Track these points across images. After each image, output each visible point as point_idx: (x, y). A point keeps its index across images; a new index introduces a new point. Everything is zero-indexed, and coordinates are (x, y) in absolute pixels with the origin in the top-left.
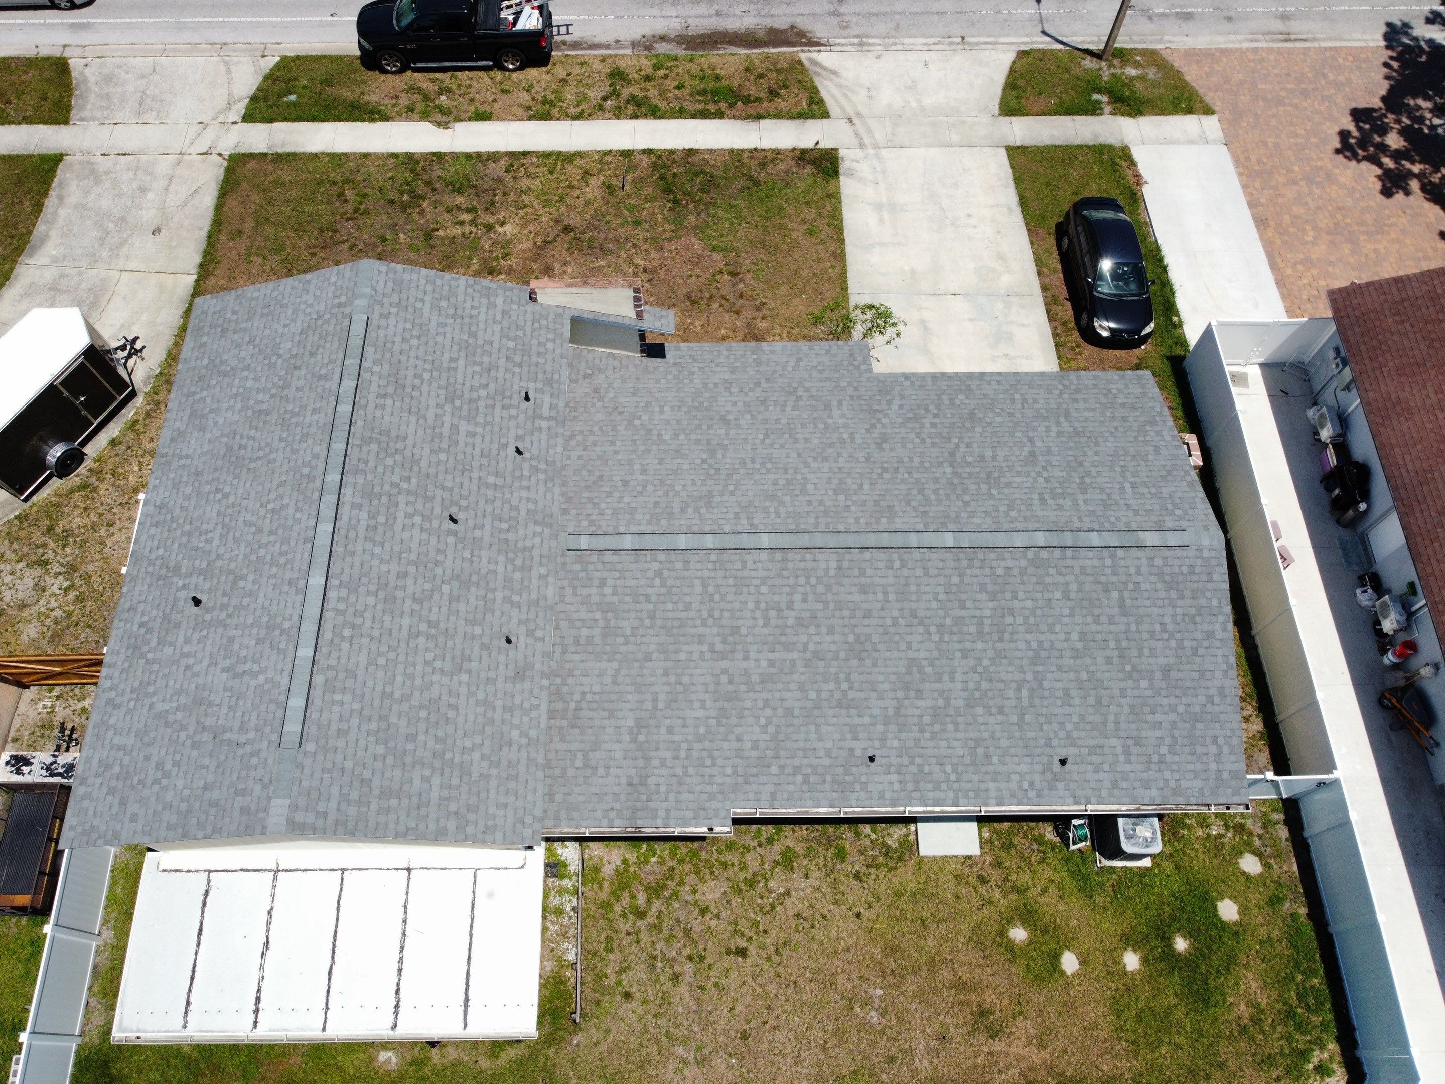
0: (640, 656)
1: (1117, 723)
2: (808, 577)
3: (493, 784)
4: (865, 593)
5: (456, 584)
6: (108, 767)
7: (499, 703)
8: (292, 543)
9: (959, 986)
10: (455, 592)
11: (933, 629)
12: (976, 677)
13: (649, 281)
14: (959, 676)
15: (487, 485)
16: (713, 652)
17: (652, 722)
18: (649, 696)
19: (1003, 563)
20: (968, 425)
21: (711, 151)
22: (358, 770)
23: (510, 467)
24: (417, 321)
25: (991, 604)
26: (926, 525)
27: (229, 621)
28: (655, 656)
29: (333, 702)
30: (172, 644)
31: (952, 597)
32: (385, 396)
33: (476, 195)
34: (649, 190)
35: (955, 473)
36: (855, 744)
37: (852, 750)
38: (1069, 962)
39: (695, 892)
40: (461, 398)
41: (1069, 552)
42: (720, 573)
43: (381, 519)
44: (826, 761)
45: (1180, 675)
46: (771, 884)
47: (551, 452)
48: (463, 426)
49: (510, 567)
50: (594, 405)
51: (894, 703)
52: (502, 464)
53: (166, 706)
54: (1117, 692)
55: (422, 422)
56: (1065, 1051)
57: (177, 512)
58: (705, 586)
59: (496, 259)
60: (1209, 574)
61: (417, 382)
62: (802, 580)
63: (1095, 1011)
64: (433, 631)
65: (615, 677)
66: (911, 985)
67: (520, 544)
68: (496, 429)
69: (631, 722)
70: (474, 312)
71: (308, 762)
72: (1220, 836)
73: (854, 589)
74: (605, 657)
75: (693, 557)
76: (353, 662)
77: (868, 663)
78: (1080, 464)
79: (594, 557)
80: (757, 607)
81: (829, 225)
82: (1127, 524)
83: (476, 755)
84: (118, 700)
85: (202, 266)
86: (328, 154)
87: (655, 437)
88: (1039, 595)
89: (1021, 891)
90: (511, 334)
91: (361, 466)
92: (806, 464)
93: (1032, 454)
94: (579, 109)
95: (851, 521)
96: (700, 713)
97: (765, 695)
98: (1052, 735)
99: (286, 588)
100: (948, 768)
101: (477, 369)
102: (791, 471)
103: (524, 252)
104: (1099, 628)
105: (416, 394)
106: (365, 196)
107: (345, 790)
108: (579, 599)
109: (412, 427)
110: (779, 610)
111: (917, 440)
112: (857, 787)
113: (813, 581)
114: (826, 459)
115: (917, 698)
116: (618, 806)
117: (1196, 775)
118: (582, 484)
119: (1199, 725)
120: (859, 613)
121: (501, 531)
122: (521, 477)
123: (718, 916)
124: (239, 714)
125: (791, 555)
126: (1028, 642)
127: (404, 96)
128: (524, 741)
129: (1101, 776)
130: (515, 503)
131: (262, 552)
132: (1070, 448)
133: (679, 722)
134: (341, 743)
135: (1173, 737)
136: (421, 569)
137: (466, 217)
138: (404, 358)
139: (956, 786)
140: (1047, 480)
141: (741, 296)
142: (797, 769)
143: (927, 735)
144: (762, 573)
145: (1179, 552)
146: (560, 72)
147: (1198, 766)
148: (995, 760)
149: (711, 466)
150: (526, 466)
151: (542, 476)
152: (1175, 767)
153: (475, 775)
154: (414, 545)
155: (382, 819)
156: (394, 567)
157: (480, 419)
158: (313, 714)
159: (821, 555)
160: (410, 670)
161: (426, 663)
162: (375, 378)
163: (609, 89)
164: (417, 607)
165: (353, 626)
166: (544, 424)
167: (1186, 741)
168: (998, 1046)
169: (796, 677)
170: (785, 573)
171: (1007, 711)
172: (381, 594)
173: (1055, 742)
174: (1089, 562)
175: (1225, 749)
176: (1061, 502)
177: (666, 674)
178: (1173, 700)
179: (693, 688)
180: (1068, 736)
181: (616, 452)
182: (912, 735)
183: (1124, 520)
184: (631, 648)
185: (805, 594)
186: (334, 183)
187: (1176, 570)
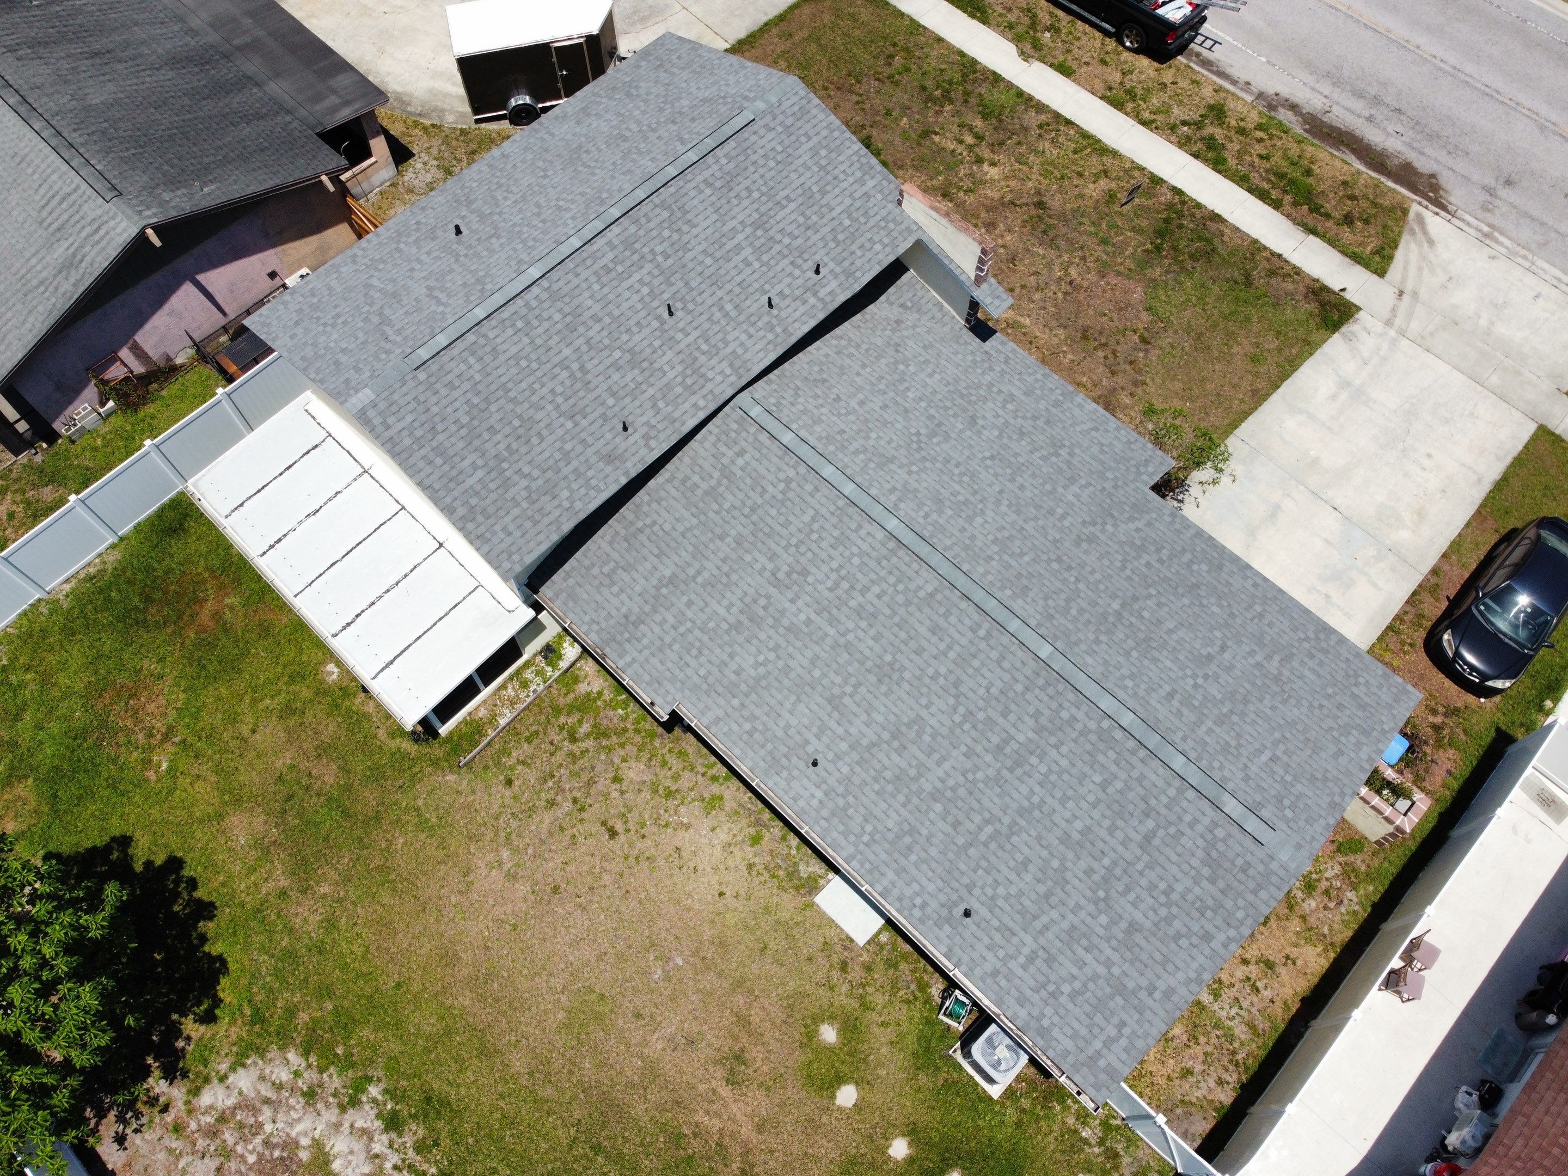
0: (718, 531)
1: (1046, 928)
2: (899, 581)
3: (516, 512)
4: (934, 633)
5: (628, 356)
6: (313, 295)
7: (575, 463)
8: (546, 237)
9: (743, 1020)
10: (621, 362)
11: (961, 710)
12: (961, 780)
13: (1066, 293)
14: (946, 765)
15: (721, 309)
16: (774, 574)
17: (682, 586)
18: (697, 565)
19: (1074, 711)
20: (1181, 590)
21: (1236, 229)
22: (437, 419)
23: (752, 310)
24: (790, 150)
25: (1031, 734)
26: (1040, 625)
27: (462, 258)
28: (729, 540)
29: (465, 361)
30: (419, 248)
31: (1003, 699)
32: (710, 185)
33: (995, 129)
34: (1144, 223)
35: (1118, 614)
36: (814, 740)
37: (807, 742)
38: (847, 1096)
39: (624, 760)
40: (767, 231)
41: (1142, 753)
42: (834, 520)
43: (620, 269)
44: (779, 733)
45: (1143, 943)
46: (682, 809)
47: (797, 325)
49: (679, 379)
50: (884, 329)
51: (874, 738)
52: (748, 303)
53: (377, 283)
54: (1072, 904)
55: (719, 224)
56: (772, 1152)
58: (814, 519)
59: (959, 188)
60: (1260, 886)
61: (744, 194)
62: (892, 579)
63: (827, 1150)
64: (579, 375)
65: (688, 530)
66: (709, 981)
67: (703, 370)
68: (771, 274)
70: (842, 177)
71: (411, 384)
72: (1086, 1142)
73: (928, 623)
74: (694, 510)
75: (825, 489)
76: (505, 347)
77: (884, 689)
78: (1246, 702)
79: (753, 429)
80: (837, 570)
81: (1278, 365)
82: (1225, 779)
83: (524, 483)
84: (359, 259)
85: (741, 43)
86: (912, 20)
87: (901, 388)
88: (1080, 764)
89: (866, 1006)
90: (855, 215)
91: (643, 221)
92: (998, 502)
93: (1210, 658)
94: (1153, 117)
95: (981, 570)
96: (722, 611)
97: (781, 641)
98: (979, 884)
99: (513, 263)
100: (869, 828)
101: (801, 220)
102: (978, 497)
103: (986, 197)
104: (1108, 838)
105: (734, 201)
106: (908, 70)
107: (416, 424)
108: (714, 451)
109: (708, 222)
110: (852, 587)
111: (1118, 564)
112: (785, 774)
113: (900, 587)
114: (1018, 512)
115: (896, 750)
116: (604, 625)
117: (1075, 1036)
118: (805, 374)
119: (1119, 1000)
120: (913, 644)
121: (698, 348)
122: (753, 324)
123: (622, 793)
124: (406, 321)
125: (902, 552)
126: (1032, 792)
127: (1016, 12)
128: (566, 504)
129: (989, 956)
130: (729, 338)
131: (526, 229)
132: (1253, 684)
133: (701, 604)
134: (444, 392)
135: (1085, 985)
136: (614, 326)
137: (969, 140)
138: (752, 169)
139: (862, 847)
140: (1196, 686)
141: (1131, 363)
142: (753, 718)
143: (877, 787)
144: (865, 547)
145: (1248, 842)
146: (1168, 75)
147: (1084, 1031)
148: (913, 858)
149: (919, 441)
150: (766, 319)
151: (770, 336)
152: (1062, 1011)
153: (509, 495)
154: (625, 305)
155: (421, 464)
156: (596, 308)
157: (765, 258)
158: (445, 357)
159: (926, 573)
160: (536, 386)
161: (552, 391)
162: (715, 167)
163: (1197, 117)
164: (584, 348)
165: (528, 323)
166: (812, 300)
167: (1093, 1001)
168: (725, 1091)
169: (817, 649)
170: (884, 563)
171: (960, 829)
172: (568, 319)
173: (976, 892)
174: (1153, 777)
175: (1123, 1042)
176: (1186, 712)
177: (724, 561)
178: (1116, 957)
179: (734, 588)
180: (992, 898)
181: (858, 374)
182: (864, 775)
183: (1226, 773)
184: (717, 519)
185: (884, 592)
186: (895, 45)
187: (1231, 854)
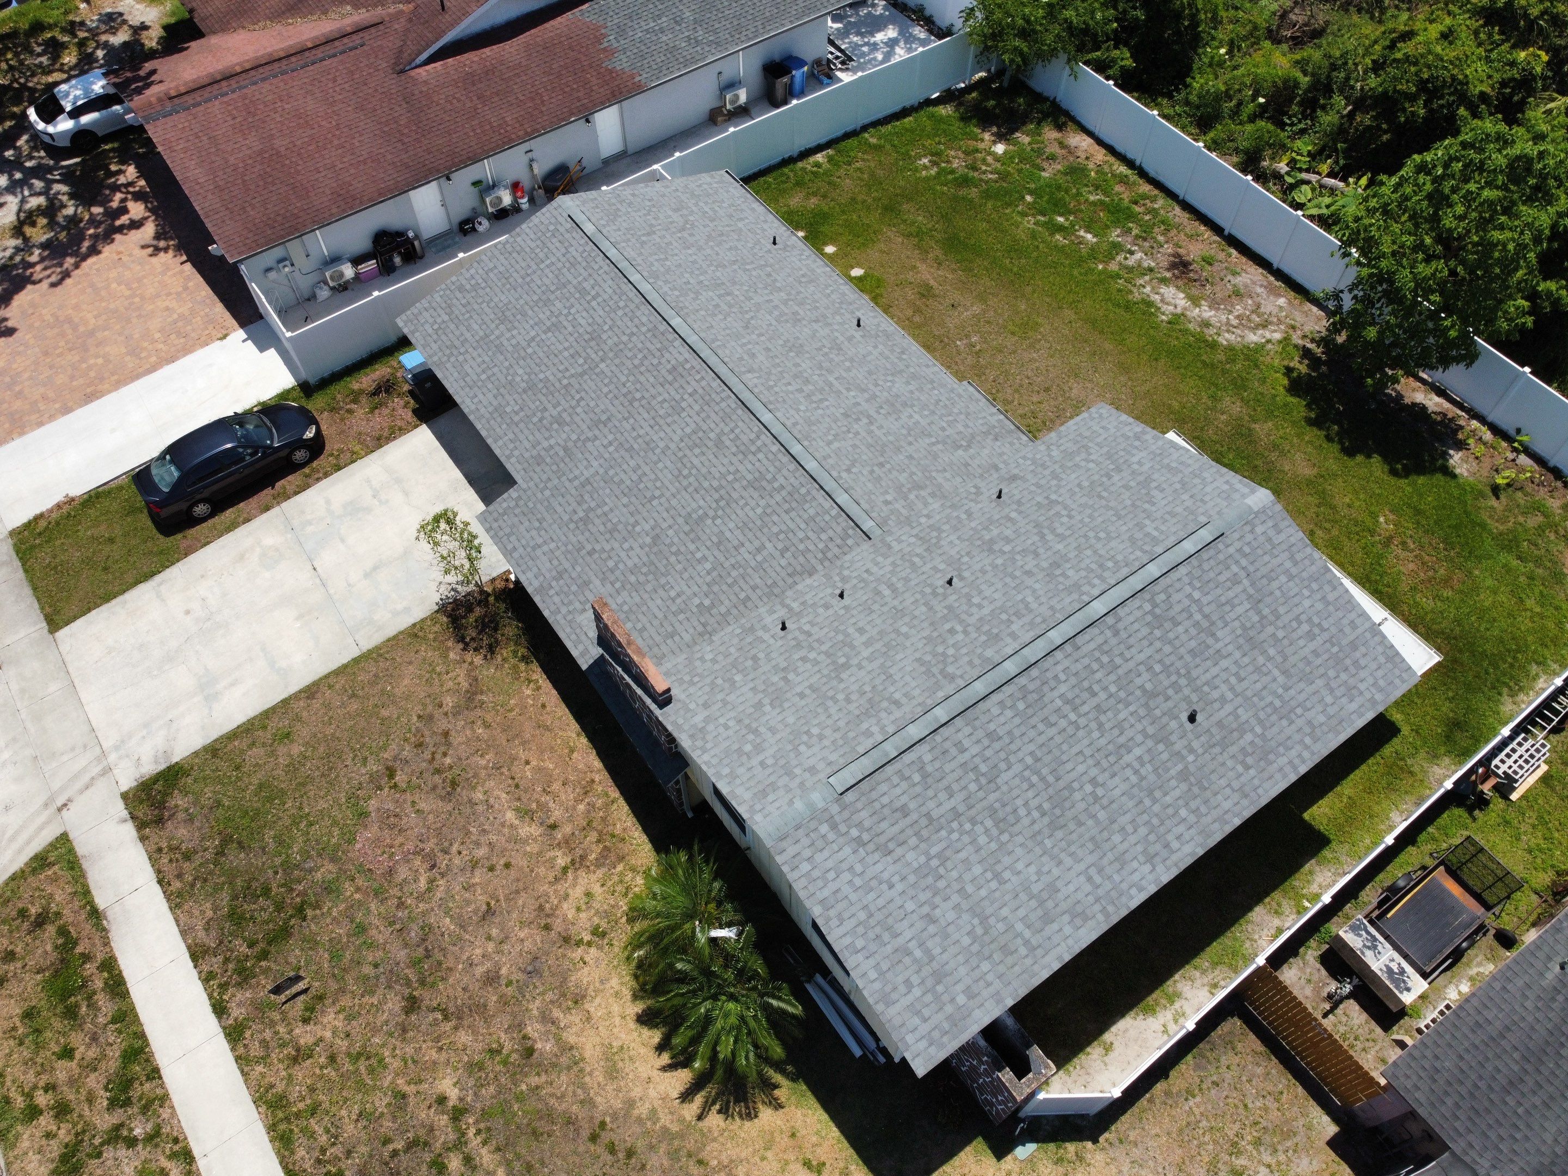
0: (914, 462)
3: (1098, 440)
4: (754, 354)
8: (1086, 661)
10: (1002, 543)
11: (747, 316)
12: (759, 290)
14: (766, 298)
15: (895, 591)
16: (871, 423)
17: (948, 441)
18: (935, 448)
21: (186, 930)
22: (1181, 491)
23: (862, 591)
25: (704, 293)
27: (1183, 671)
28: (906, 454)
29: (1161, 532)
31: (716, 312)
32: (897, 703)
40: (834, 663)
42: (815, 435)
44: (882, 347)
45: (672, 204)
48: (859, 640)
49: (945, 535)
51: (813, 324)
53: (1276, 672)
54: (708, 228)
56: (908, 257)
57: (1143, 831)
58: (831, 442)
61: (854, 697)
63: (874, 253)
67: (919, 543)
69: (960, 452)
73: (757, 361)
77: (800, 342)
80: (818, 408)
81: (265, 728)
84: (1307, 730)
88: (677, 272)
92: (665, 450)
93: (547, 331)
97: (872, 387)
98: (762, 251)
101: (791, 676)
104: (674, 242)
105: (867, 688)
110: (809, 395)
111: (582, 403)
114: (649, 442)
115: (799, 314)
120: (772, 354)
121: (923, 558)
122: (862, 580)
124: (1231, 594)
126: (713, 271)
130: (889, 568)
131: (1113, 689)
132: (524, 315)
133: (933, 426)
134: (1179, 509)
138: (841, 724)
141: (420, 745)
142: (900, 359)
143: (818, 305)
148: (802, 272)
149: (716, 509)
150: (849, 585)
151: (846, 573)
154: (999, 585)
156: (1029, 581)
157: (840, 637)
161: (1070, 517)
164: (1041, 551)
166: (795, 605)
168: (934, 284)
169: (845, 375)
171: (767, 273)
176: (588, 288)
178: (691, 205)
179: (905, 426)
184: (914, 469)
185: (785, 385)
187: (602, 214)
